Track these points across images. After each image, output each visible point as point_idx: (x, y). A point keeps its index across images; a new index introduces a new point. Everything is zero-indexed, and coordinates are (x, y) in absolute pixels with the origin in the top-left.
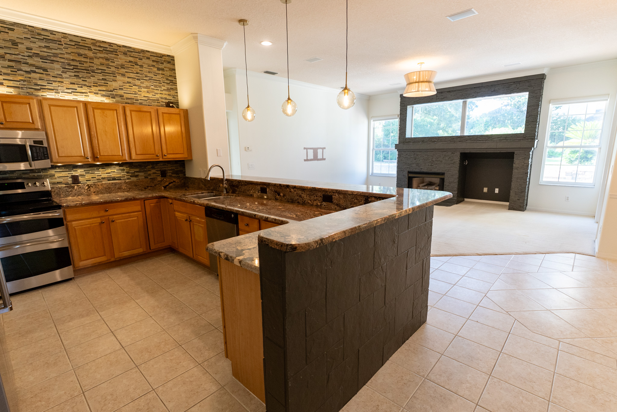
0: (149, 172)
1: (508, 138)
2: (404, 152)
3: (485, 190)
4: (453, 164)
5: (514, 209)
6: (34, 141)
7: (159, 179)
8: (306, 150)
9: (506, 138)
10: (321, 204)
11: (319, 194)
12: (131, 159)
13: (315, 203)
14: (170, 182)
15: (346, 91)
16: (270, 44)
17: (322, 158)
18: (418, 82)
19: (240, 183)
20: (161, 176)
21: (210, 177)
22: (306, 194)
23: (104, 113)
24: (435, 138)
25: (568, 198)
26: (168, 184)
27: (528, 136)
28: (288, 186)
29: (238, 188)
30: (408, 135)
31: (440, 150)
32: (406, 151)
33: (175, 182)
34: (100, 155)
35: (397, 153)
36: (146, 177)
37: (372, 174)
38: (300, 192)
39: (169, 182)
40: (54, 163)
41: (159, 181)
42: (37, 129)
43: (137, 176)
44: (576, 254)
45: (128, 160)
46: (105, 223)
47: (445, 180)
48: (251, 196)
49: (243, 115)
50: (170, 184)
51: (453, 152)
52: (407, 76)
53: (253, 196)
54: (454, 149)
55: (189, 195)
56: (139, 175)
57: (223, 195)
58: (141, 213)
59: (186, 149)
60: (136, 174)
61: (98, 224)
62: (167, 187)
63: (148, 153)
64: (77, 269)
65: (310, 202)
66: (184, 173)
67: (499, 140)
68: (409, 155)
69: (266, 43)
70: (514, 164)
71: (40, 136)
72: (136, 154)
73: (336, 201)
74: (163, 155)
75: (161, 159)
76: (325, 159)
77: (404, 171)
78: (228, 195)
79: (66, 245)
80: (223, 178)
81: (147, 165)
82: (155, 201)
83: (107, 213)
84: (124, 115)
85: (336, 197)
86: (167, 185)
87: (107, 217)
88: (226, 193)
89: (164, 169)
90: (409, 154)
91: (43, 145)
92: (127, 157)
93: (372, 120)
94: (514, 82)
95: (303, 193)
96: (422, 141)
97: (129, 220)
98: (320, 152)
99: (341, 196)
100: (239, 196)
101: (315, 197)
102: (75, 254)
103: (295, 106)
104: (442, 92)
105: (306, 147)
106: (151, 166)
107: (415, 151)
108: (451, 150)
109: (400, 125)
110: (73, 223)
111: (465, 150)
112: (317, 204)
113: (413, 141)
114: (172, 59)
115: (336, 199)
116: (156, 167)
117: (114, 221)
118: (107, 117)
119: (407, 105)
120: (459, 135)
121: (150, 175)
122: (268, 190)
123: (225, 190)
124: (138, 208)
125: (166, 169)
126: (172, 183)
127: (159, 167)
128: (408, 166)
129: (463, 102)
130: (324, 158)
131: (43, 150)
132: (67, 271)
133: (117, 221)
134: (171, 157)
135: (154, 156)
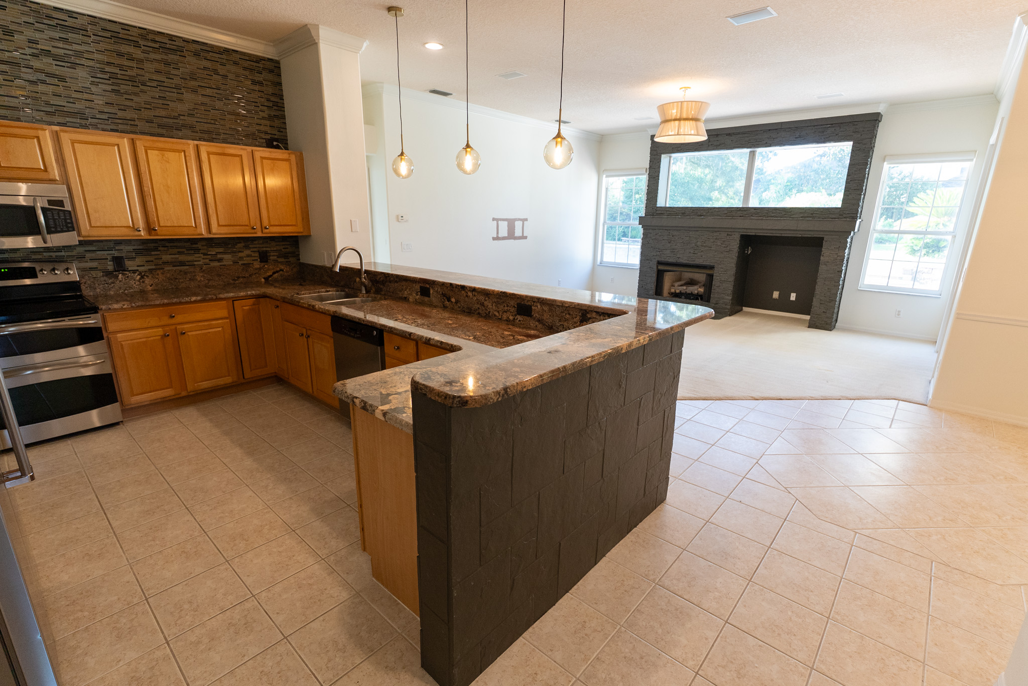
0: (240, 255)
1: (816, 214)
2: (652, 229)
3: (776, 295)
4: (728, 253)
5: (817, 326)
6: (48, 200)
7: (257, 265)
8: (495, 222)
9: (812, 214)
10: (514, 319)
11: (512, 303)
12: (210, 233)
13: (505, 317)
14: (275, 271)
15: (559, 139)
16: (440, 47)
17: (521, 235)
18: (679, 120)
19: (388, 278)
20: (259, 260)
21: (340, 266)
22: (491, 302)
23: (163, 155)
24: (701, 209)
25: (899, 312)
26: (271, 274)
27: (847, 212)
28: (463, 287)
29: (384, 286)
30: (661, 203)
31: (709, 229)
32: (656, 229)
33: (283, 270)
34: (159, 226)
35: (641, 231)
36: (235, 262)
37: (601, 263)
38: (482, 298)
39: (273, 271)
40: (83, 237)
41: (256, 269)
42: (53, 181)
43: (220, 260)
44: (900, 402)
45: (205, 234)
46: (170, 335)
47: (714, 277)
48: (405, 299)
49: (393, 168)
50: (274, 273)
51: (729, 233)
52: (662, 108)
53: (409, 299)
54: (731, 228)
55: (306, 294)
56: (223, 258)
57: (360, 296)
58: (228, 320)
59: (300, 218)
60: (219, 256)
61: (160, 337)
62: (270, 279)
63: (239, 224)
64: (127, 407)
65: (497, 314)
66: (297, 256)
67: (802, 217)
68: (660, 236)
69: (434, 46)
70: (821, 256)
71: (59, 192)
72: (219, 225)
73: (537, 315)
74: (263, 227)
75: (259, 234)
76: (526, 238)
77: (651, 261)
78: (368, 297)
79: (108, 370)
80: (360, 268)
81: (236, 243)
82: (251, 301)
83: (173, 321)
84: (198, 160)
85: (537, 308)
86: (271, 276)
87: (173, 327)
88: (364, 292)
89: (265, 249)
90: (660, 234)
91: (64, 207)
92: (203, 230)
93: (604, 176)
94: (832, 124)
95: (486, 299)
96: (683, 213)
97: (209, 332)
98: (518, 224)
99: (546, 308)
100: (385, 299)
101: (504, 306)
102: (123, 385)
103: (477, 158)
104: (717, 135)
105: (496, 217)
106: (243, 244)
107: (670, 230)
108: (727, 230)
109: (648, 186)
110: (118, 335)
111: (748, 231)
112: (508, 318)
113: (669, 212)
114: (276, 65)
115: (538, 312)
116: (251, 246)
117: (184, 333)
118: (168, 162)
119: (661, 154)
120: (741, 206)
121: (241, 258)
122: (431, 291)
123: (363, 289)
124: (224, 313)
125: (267, 249)
126: (277, 272)
127: (258, 246)
128: (658, 253)
129: (751, 152)
130: (524, 235)
131: (65, 216)
132: (111, 411)
133: (189, 333)
134: (275, 231)
135: (248, 229)
